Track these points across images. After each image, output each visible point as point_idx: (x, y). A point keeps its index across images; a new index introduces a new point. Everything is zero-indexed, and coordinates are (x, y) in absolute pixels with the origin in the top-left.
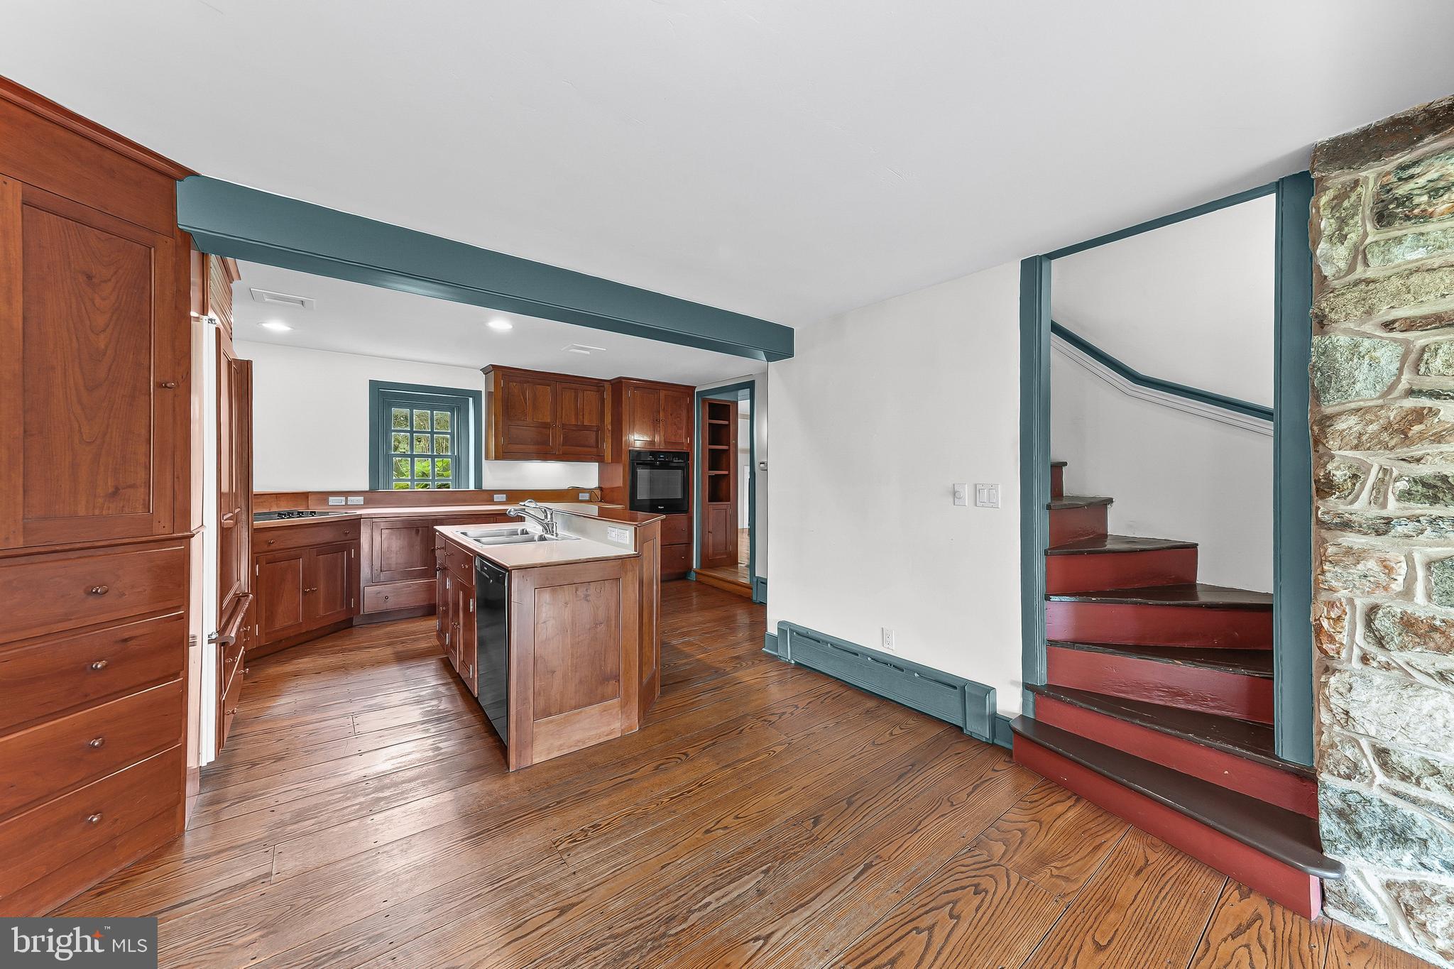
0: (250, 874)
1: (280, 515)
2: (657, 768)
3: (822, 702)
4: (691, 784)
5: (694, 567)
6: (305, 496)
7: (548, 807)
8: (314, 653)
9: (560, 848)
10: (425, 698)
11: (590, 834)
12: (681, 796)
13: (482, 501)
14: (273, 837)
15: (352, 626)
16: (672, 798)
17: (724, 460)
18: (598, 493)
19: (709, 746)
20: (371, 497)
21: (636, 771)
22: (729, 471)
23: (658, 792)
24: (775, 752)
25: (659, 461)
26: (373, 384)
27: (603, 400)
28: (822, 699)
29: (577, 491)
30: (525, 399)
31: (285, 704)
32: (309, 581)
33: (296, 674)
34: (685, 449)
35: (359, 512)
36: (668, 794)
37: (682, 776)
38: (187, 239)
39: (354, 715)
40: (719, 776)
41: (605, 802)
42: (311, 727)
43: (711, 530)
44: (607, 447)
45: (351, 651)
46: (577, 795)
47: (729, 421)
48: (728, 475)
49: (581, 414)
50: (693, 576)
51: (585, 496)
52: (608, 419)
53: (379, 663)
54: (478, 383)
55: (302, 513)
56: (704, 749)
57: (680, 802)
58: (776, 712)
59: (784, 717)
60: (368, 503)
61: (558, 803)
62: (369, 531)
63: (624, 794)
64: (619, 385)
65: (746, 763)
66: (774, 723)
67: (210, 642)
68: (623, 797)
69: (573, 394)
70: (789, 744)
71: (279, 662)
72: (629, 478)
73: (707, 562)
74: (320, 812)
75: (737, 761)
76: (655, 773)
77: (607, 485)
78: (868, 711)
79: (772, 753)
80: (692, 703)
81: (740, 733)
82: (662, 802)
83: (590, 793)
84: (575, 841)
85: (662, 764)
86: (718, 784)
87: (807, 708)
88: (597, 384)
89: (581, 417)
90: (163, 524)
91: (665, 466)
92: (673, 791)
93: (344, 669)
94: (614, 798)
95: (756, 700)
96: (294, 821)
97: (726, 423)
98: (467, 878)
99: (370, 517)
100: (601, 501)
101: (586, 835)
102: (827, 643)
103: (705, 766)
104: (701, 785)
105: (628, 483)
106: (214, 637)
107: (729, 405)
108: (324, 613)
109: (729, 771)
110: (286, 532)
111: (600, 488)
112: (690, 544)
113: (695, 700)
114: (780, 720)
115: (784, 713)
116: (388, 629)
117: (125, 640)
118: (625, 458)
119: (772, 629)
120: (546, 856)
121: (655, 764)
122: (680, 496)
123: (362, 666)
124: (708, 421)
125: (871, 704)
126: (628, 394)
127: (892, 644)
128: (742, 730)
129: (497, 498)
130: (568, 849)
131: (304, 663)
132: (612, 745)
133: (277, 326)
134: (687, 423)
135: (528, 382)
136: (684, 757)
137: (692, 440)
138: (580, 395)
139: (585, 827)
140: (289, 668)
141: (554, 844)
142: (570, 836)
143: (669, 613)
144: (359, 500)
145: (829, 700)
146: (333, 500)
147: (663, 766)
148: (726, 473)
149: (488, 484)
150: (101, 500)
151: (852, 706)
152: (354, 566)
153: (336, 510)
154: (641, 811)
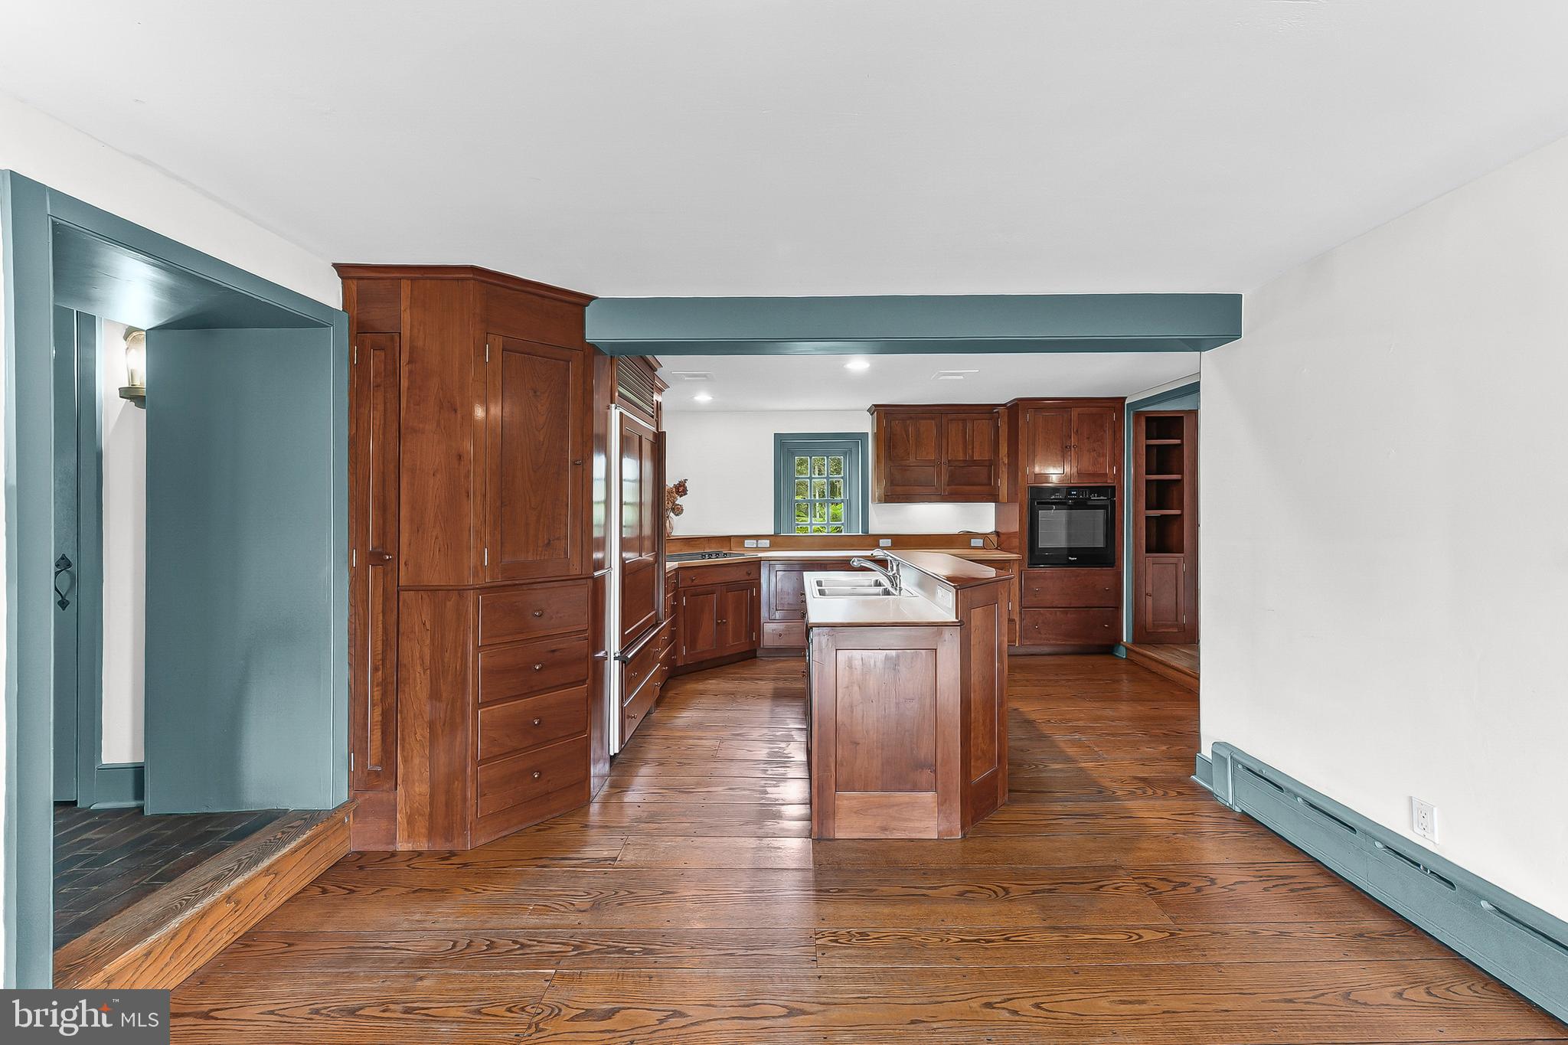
0: (606, 853)
1: (703, 557)
2: (962, 894)
3: (1265, 889)
4: (997, 932)
5: (1125, 640)
6: (726, 540)
7: (828, 891)
8: (720, 677)
9: (818, 942)
10: (778, 739)
11: (854, 940)
12: (979, 942)
13: (869, 546)
14: (630, 829)
15: (755, 657)
16: (962, 940)
17: (1175, 492)
18: (994, 539)
19: (1043, 891)
20: (776, 540)
21: (935, 888)
22: (1182, 509)
23: (950, 925)
24: (1141, 937)
25: (1071, 499)
26: (778, 437)
27: (997, 428)
28: (1270, 884)
29: (970, 535)
30: (908, 436)
31: (686, 717)
32: (721, 614)
33: (702, 693)
34: (1110, 482)
35: (760, 555)
36: (960, 932)
37: (988, 917)
38: (594, 349)
39: (722, 740)
40: (1037, 937)
41: (886, 910)
42: (691, 742)
43: (1149, 590)
44: (1003, 485)
45: (745, 680)
46: (862, 891)
47: (1182, 438)
48: (1181, 515)
49: (970, 447)
50: (1122, 653)
51: (978, 542)
52: (1004, 450)
53: (760, 696)
54: (866, 425)
55: (726, 554)
56: (1034, 892)
57: (971, 949)
58: (1170, 878)
59: (1183, 890)
60: (774, 546)
61: (840, 891)
62: (767, 572)
63: (909, 911)
64: (1017, 408)
65: (1087, 936)
66: (1160, 893)
67: (615, 658)
68: (908, 914)
69: (961, 425)
70: (1172, 934)
71: (698, 680)
72: (1027, 520)
73: (1141, 635)
74: (664, 820)
75: (1073, 928)
76: (958, 899)
77: (1002, 530)
78: (1361, 935)
79: (1136, 937)
80: (1046, 826)
81: (1097, 889)
82: (949, 940)
83: (874, 894)
84: (836, 941)
85: (970, 892)
86: (1031, 948)
87: (1232, 890)
88: (987, 411)
89: (970, 451)
90: (575, 567)
91: (1080, 504)
92: (968, 932)
93: (732, 695)
94: (898, 910)
95: (1146, 850)
96: (648, 820)
97: (1178, 441)
98: (731, 931)
99: (768, 560)
100: (997, 549)
101: (850, 941)
102: (1296, 796)
103: (1026, 916)
104: (1007, 939)
105: (1027, 526)
106: (617, 655)
107: (1183, 417)
108: (734, 644)
109: (1056, 937)
110: (705, 570)
111: (997, 533)
112: (1118, 608)
113: (1054, 822)
114: (1172, 892)
115: (1184, 884)
116: (779, 665)
117: (553, 651)
118: (1024, 497)
119: (1206, 751)
120: (803, 944)
121: (962, 888)
122: (1100, 543)
123: (747, 695)
124: (1143, 442)
125: (1373, 924)
126: (1026, 418)
127: (1433, 831)
128: (1102, 887)
129: (883, 542)
130: (824, 947)
131: (712, 684)
132: (922, 846)
133: (703, 398)
134: (1113, 448)
135: (911, 418)
136: (1001, 893)
137: (1120, 470)
138: (969, 425)
139: (854, 931)
140: (700, 686)
141: (816, 934)
142: (834, 933)
143: (1068, 698)
144: (766, 543)
145: (1284, 889)
146: (748, 543)
147: (970, 895)
148: (1178, 512)
149: (875, 528)
150: (540, 549)
151: (1329, 915)
152: (755, 604)
153: (749, 552)
154: (919, 939)
